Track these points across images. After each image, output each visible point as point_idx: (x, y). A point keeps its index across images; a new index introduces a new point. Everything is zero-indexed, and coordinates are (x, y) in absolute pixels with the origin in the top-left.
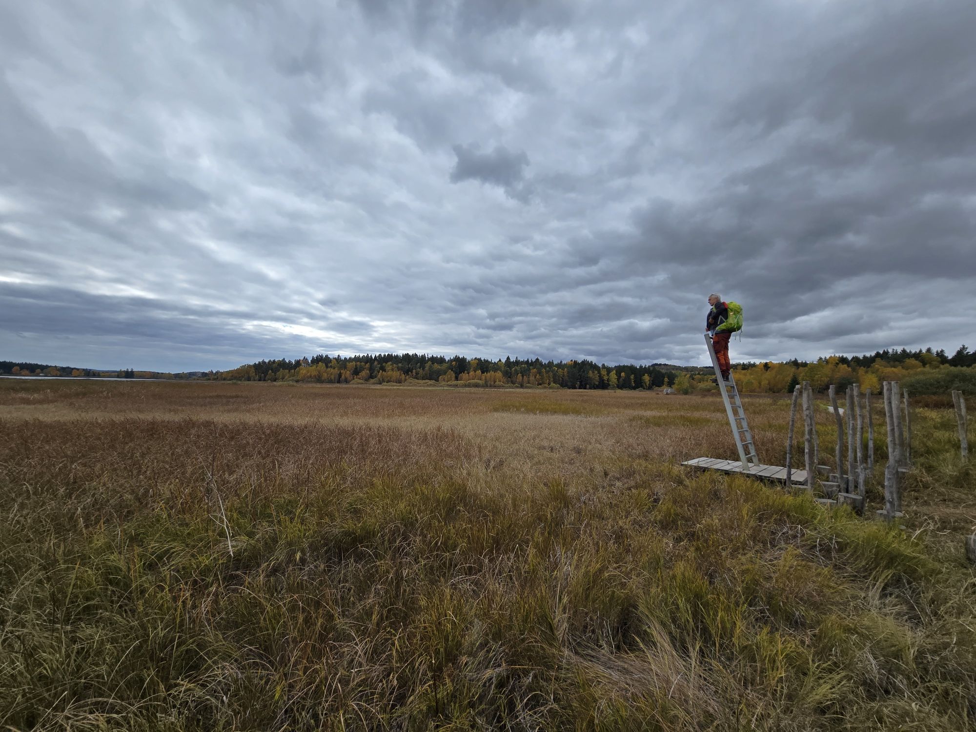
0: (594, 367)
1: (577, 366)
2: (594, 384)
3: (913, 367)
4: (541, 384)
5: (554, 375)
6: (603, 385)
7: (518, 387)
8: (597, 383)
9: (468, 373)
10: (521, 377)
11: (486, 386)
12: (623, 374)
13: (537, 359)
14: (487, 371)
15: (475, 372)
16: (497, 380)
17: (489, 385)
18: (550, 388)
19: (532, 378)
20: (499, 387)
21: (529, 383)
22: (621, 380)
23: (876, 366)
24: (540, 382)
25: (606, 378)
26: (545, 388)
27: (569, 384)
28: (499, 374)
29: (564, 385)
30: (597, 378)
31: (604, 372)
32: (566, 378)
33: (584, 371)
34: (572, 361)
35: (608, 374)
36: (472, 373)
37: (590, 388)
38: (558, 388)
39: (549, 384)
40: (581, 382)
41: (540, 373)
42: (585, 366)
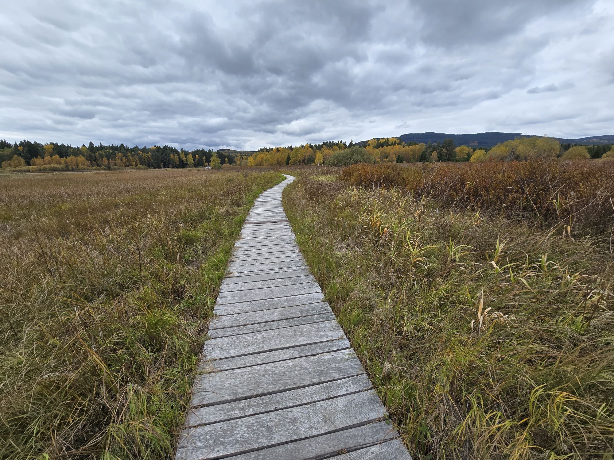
0: (175, 151)
1: (160, 150)
2: (176, 164)
3: (336, 150)
4: (128, 166)
5: (140, 158)
6: (183, 164)
7: (105, 169)
8: (178, 163)
9: (43, 158)
10: (107, 161)
11: (67, 169)
12: (197, 156)
13: (122, 145)
14: (67, 156)
15: (51, 156)
16: (80, 164)
17: (70, 168)
18: (138, 169)
19: (118, 161)
20: (83, 170)
21: (116, 165)
22: (196, 160)
23: (323, 149)
24: (128, 164)
25: (184, 159)
26: (133, 168)
27: (155, 164)
28: (81, 158)
29: (150, 165)
30: (178, 159)
31: (182, 155)
32: (151, 160)
33: (166, 155)
34: (155, 146)
35: (186, 156)
36: (47, 158)
37: (173, 167)
38: (145, 168)
39: (136, 165)
40: (165, 163)
41: (126, 157)
42: (167, 150)
